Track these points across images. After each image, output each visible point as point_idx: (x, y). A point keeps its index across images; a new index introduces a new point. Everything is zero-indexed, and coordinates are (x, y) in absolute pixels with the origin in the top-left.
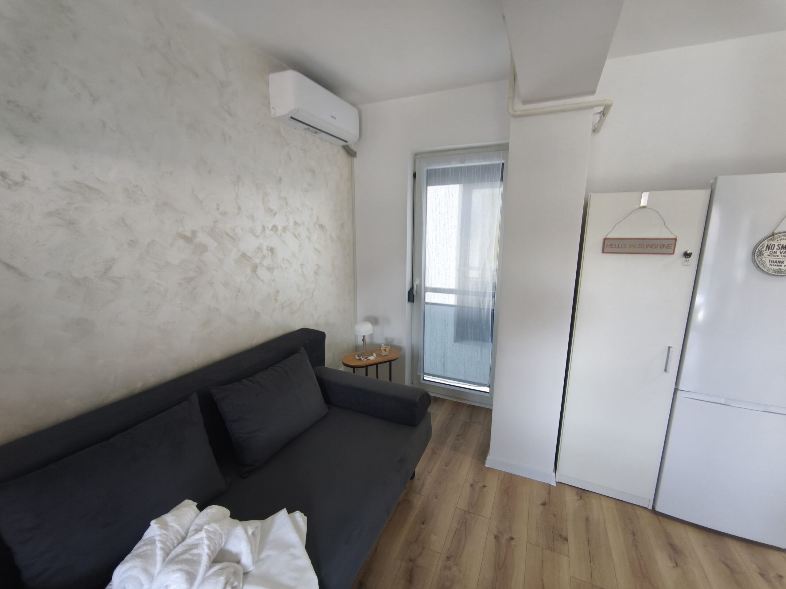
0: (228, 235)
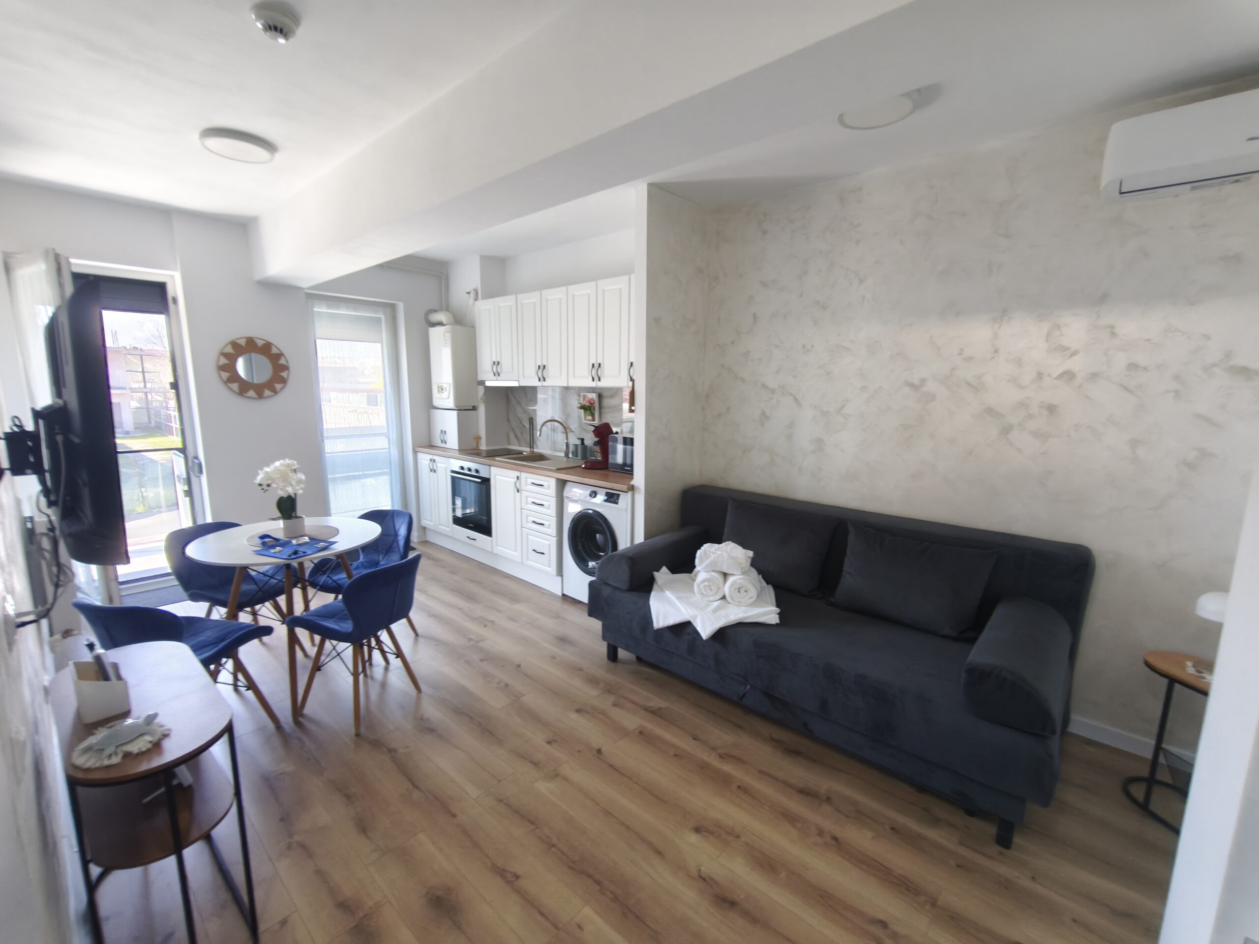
0: (969, 384)
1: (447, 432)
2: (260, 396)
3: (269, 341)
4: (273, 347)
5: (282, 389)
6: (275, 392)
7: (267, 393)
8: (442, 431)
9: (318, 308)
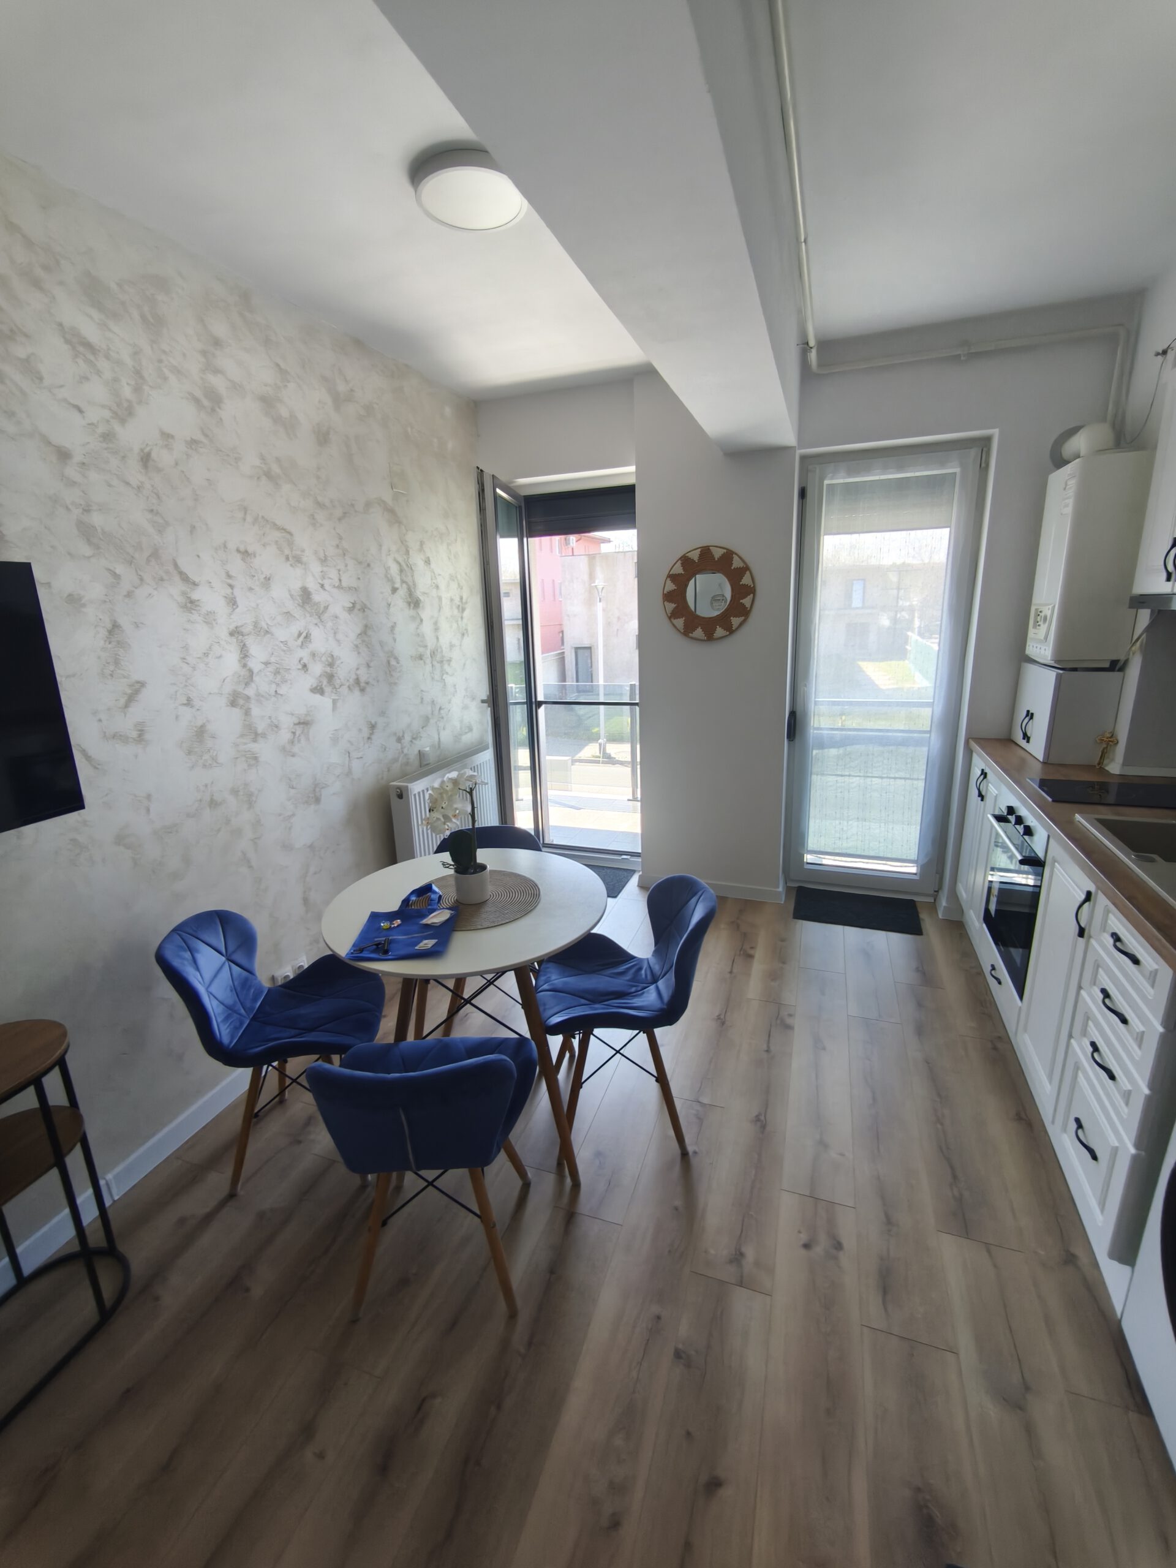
1: (1035, 717)
2: (710, 637)
3: (731, 549)
4: (735, 558)
5: (741, 624)
6: (731, 631)
7: (720, 632)
8: (1028, 711)
9: (832, 478)
